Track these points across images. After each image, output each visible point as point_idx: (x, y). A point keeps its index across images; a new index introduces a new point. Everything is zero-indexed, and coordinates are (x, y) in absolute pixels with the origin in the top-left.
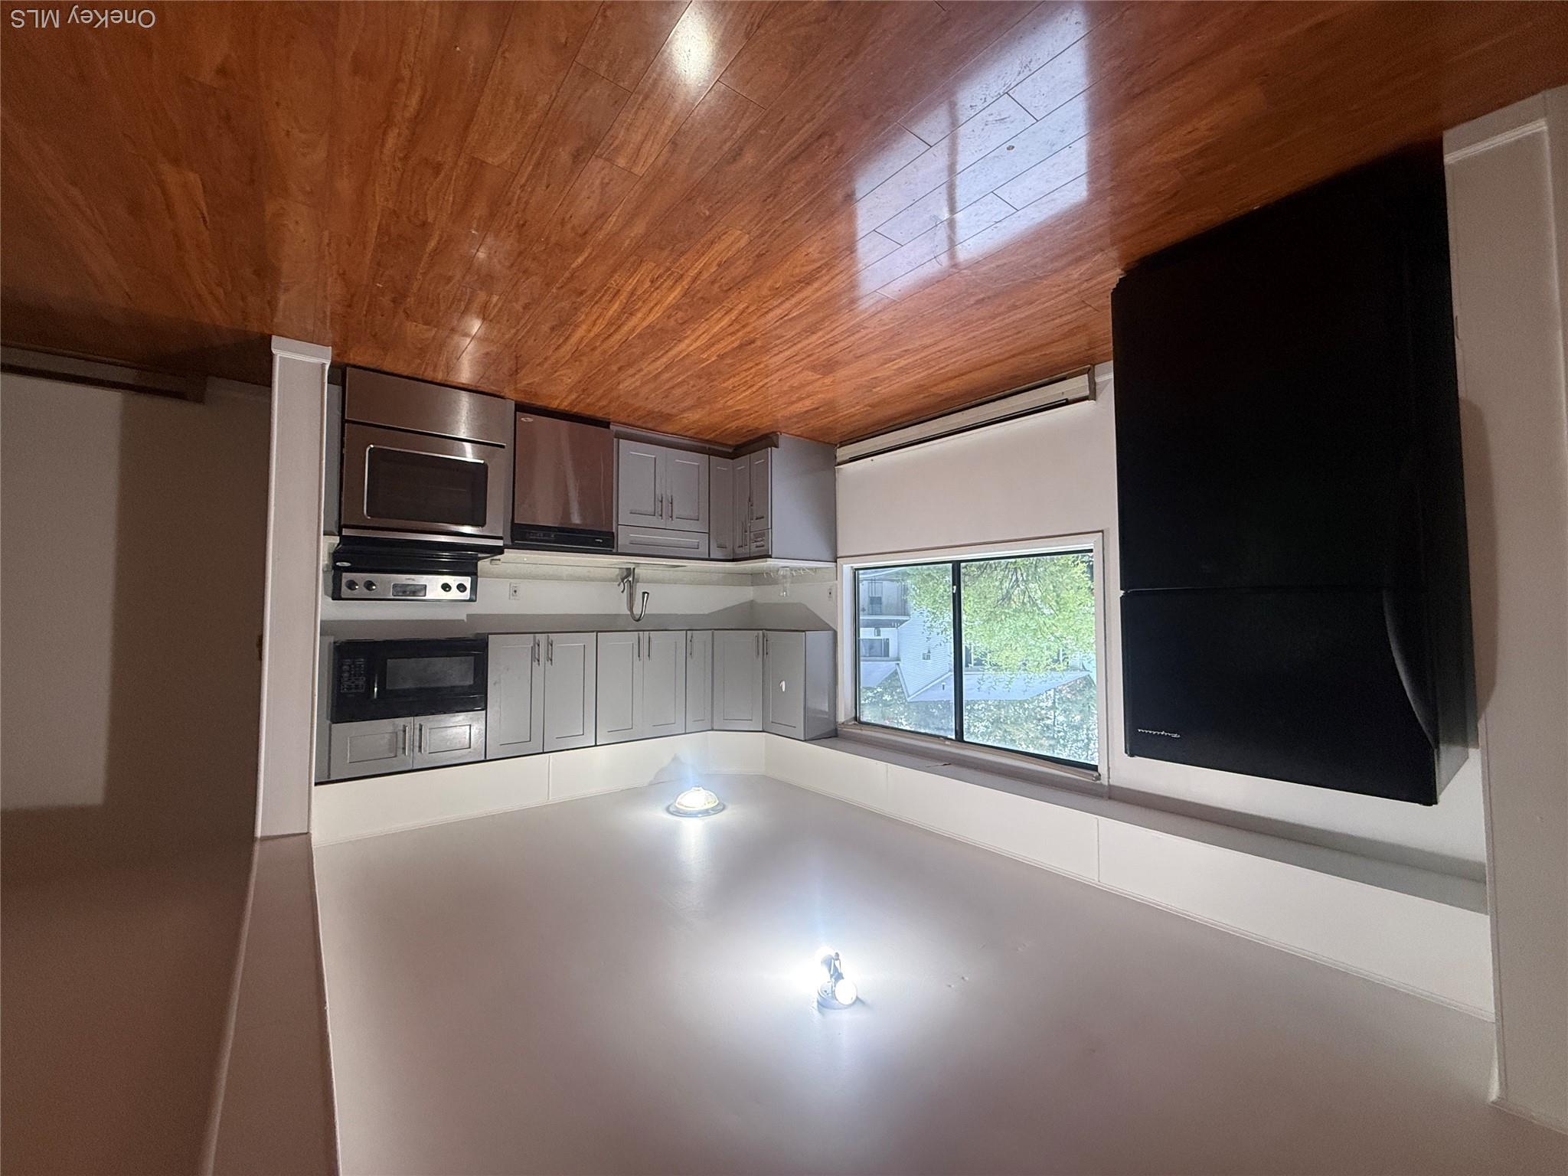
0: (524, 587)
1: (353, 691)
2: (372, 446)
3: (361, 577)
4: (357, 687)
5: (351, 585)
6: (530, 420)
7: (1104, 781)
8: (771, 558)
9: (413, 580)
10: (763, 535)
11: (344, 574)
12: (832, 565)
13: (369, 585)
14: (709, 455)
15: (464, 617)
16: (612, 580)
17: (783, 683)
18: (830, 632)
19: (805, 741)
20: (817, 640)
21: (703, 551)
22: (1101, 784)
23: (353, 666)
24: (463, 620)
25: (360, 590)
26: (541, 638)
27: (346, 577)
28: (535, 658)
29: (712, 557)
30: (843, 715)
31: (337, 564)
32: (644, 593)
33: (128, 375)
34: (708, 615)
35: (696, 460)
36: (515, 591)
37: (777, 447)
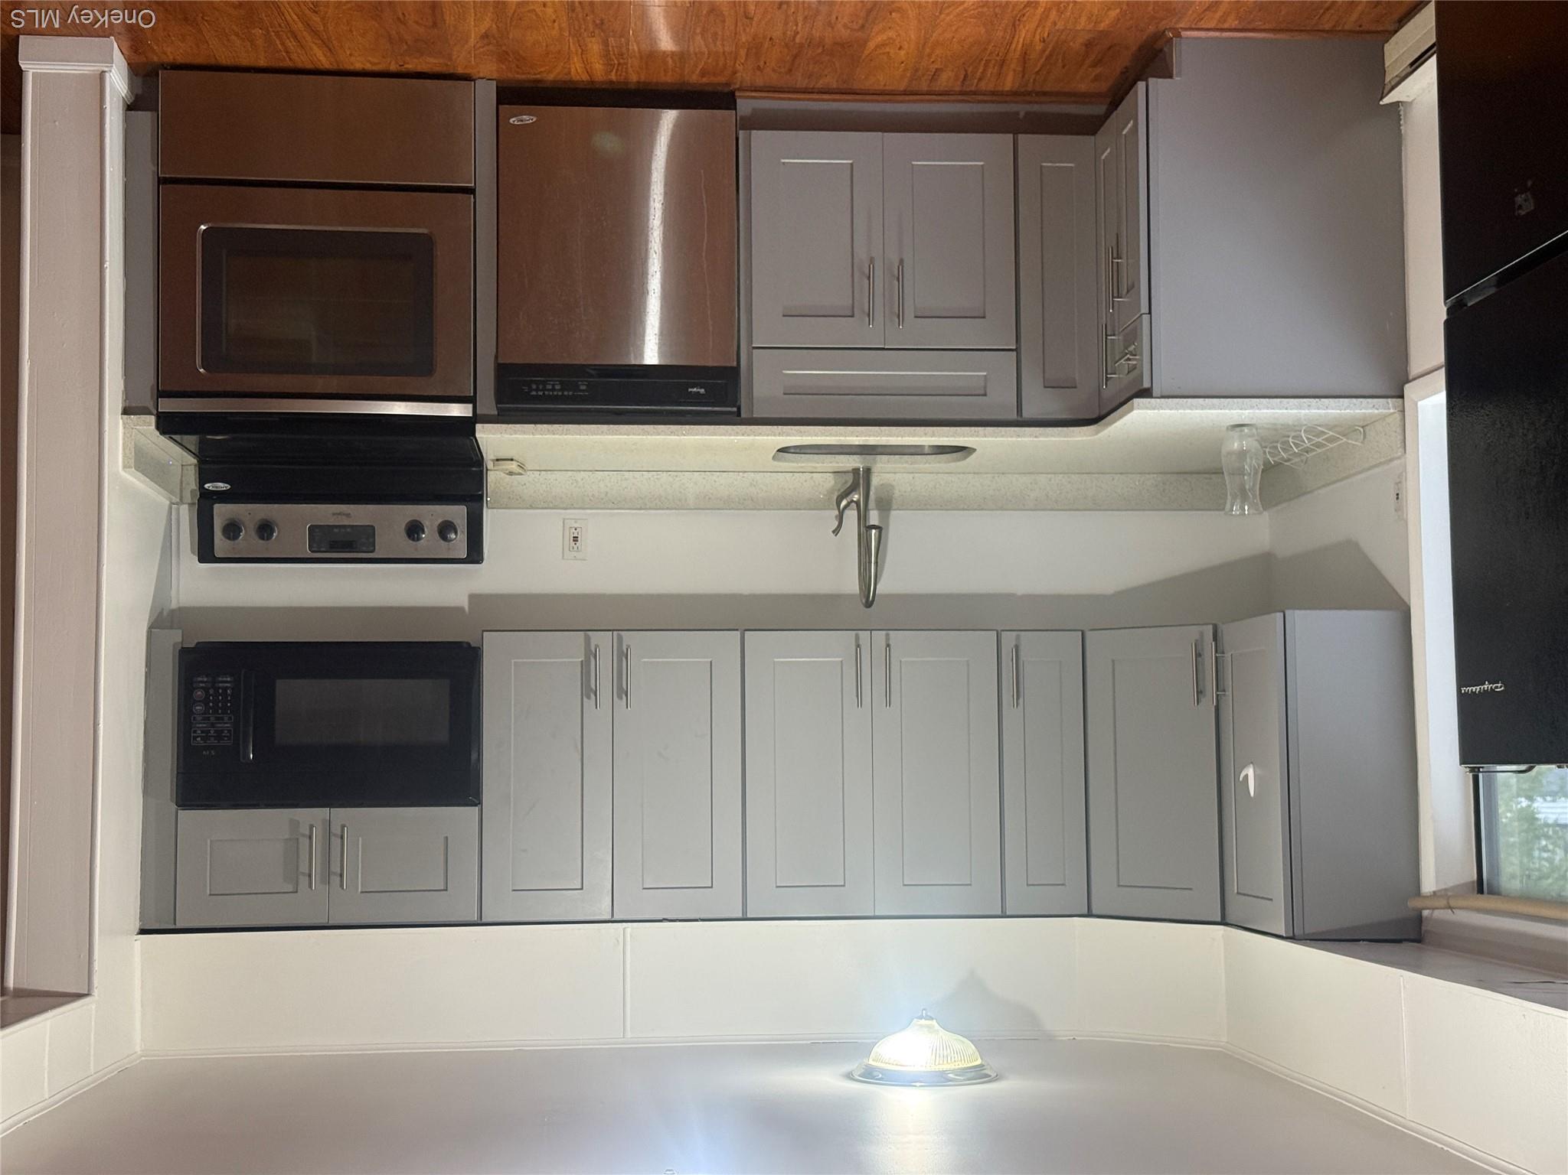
0: (598, 528)
1: (213, 742)
2: (203, 227)
3: (250, 513)
4: (219, 735)
5: (232, 529)
6: (528, 119)
8: (1151, 396)
9: (348, 515)
11: (216, 506)
12: (1390, 407)
13: (265, 529)
14: (1016, 133)
15: (465, 603)
16: (813, 505)
17: (1250, 772)
19: (1292, 938)
21: (1002, 397)
23: (211, 691)
24: (460, 609)
25: (248, 540)
26: (603, 641)
27: (222, 512)
28: (588, 691)
29: (1029, 414)
30: (1439, 868)
31: (206, 486)
35: (975, 155)
36: (575, 539)
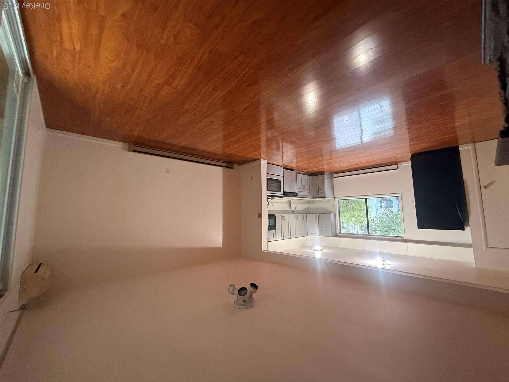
6: (284, 170)
7: (405, 239)
8: (325, 198)
10: (323, 192)
12: (334, 199)
14: (309, 176)
17: (325, 225)
18: (334, 214)
19: (332, 237)
20: (332, 215)
22: (404, 239)
28: (281, 219)
29: (310, 197)
30: (338, 232)
32: (296, 205)
33: (225, 165)
34: (301, 210)
35: (306, 177)
37: (325, 174)
